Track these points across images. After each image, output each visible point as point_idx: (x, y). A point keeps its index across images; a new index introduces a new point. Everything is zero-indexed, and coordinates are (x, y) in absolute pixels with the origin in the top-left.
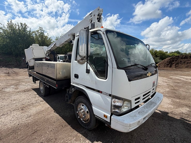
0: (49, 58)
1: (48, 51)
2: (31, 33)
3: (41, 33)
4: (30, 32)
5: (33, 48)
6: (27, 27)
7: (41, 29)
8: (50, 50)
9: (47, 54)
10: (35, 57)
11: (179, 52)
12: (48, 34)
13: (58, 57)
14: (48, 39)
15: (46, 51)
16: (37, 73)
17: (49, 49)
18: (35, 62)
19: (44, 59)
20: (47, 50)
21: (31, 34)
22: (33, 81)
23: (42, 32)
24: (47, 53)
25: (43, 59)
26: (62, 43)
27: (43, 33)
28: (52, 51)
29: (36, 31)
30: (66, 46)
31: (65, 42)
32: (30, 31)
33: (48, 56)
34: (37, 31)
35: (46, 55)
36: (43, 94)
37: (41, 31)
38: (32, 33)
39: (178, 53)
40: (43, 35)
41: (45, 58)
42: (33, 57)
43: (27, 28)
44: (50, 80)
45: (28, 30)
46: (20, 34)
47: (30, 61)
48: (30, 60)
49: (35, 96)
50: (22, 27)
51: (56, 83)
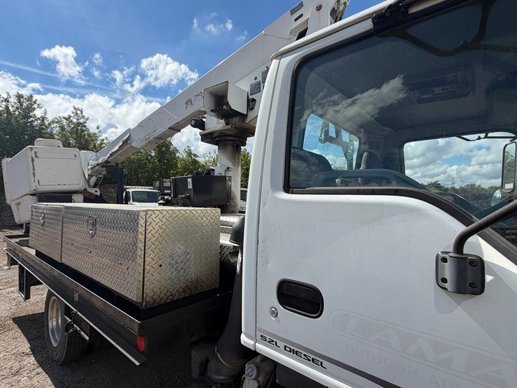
0: (98, 194)
1: (97, 168)
2: (47, 123)
3: (79, 124)
4: (43, 121)
5: (36, 153)
6: (35, 106)
7: (79, 112)
8: (107, 162)
9: (93, 180)
10: (41, 189)
11: (439, 184)
12: (98, 128)
13: (128, 193)
14: (99, 142)
15: (90, 167)
16: (39, 254)
17: (100, 161)
18: (36, 208)
19: (81, 197)
20: (94, 163)
21: (47, 127)
22: (21, 289)
23: (81, 121)
24: (90, 176)
25: (74, 197)
26: (156, 134)
27: (83, 125)
28: (112, 166)
29: (64, 118)
30: (150, 163)
31: (170, 128)
32: (43, 119)
33: (95, 186)
34: (68, 119)
35: (88, 182)
36: (59, 355)
37: (78, 120)
38: (50, 124)
39: (436, 187)
40: (83, 131)
41: (84, 192)
42: (34, 186)
43: (34, 109)
44: (98, 300)
45: (38, 113)
46: (9, 123)
47: (18, 204)
48: (20, 200)
49: (16, 366)
50: (21, 105)
51: (141, 327)
